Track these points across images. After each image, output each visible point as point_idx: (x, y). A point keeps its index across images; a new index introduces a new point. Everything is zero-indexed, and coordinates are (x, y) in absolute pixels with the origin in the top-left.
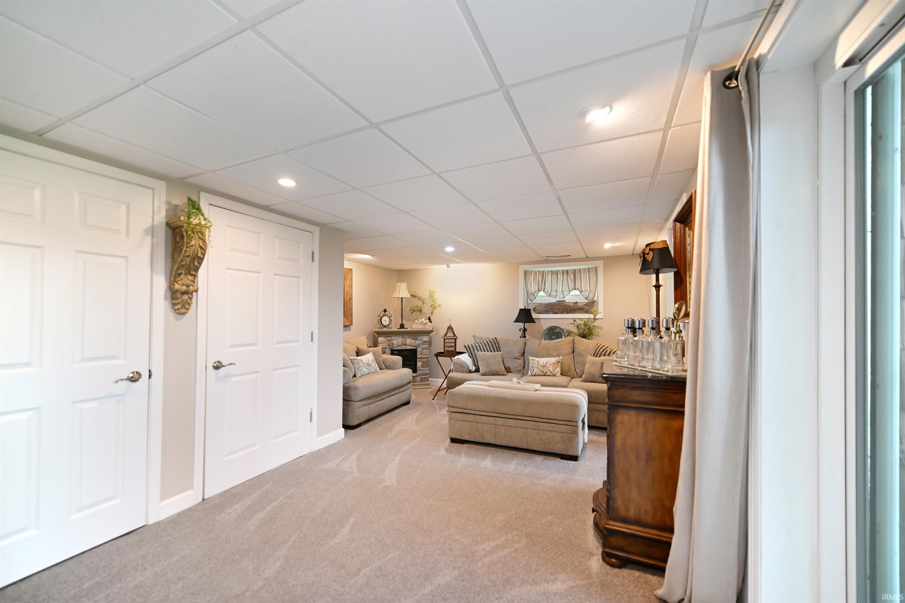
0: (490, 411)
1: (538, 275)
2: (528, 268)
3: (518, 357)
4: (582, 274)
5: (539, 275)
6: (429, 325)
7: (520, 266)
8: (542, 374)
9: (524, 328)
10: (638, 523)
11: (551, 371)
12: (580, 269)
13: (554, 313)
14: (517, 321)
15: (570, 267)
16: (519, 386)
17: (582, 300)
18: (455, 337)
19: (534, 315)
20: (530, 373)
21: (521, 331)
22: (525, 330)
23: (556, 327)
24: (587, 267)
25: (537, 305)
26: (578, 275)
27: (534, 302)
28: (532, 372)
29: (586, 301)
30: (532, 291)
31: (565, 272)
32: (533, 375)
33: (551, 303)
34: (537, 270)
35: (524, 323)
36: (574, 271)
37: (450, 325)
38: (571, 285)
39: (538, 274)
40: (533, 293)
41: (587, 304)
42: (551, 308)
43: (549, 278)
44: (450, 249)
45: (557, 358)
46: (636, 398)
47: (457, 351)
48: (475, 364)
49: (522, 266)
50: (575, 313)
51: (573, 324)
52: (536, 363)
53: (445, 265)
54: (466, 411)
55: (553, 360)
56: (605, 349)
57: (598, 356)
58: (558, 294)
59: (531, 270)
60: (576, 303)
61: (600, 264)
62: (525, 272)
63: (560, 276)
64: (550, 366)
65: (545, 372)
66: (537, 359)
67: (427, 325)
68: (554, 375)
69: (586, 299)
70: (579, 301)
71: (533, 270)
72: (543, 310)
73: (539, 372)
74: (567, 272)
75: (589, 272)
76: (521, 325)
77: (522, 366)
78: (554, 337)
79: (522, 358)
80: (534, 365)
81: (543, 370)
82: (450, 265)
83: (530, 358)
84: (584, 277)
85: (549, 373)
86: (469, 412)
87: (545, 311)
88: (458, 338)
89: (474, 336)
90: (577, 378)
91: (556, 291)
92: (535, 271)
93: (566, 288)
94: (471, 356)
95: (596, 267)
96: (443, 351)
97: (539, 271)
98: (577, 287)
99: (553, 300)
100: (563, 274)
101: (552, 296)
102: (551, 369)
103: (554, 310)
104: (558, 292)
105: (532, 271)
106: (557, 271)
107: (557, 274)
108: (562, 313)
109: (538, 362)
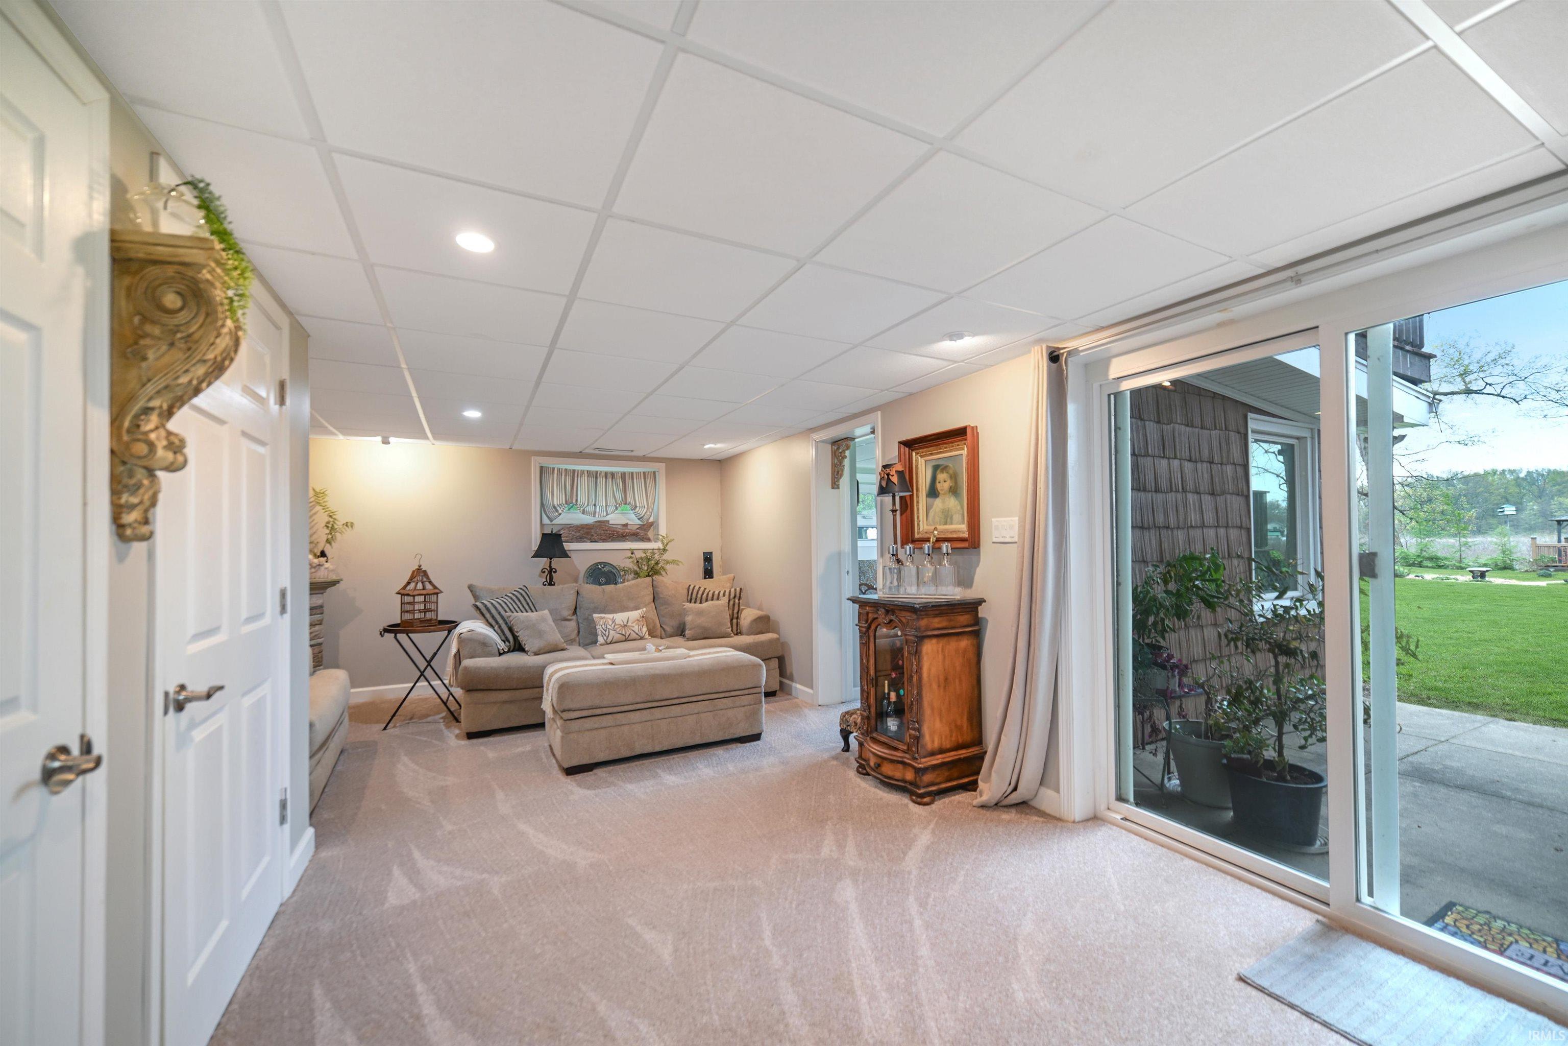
0: (641, 700)
1: (563, 477)
2: (548, 462)
3: (569, 617)
4: (635, 480)
5: (566, 476)
6: (326, 568)
7: (533, 458)
8: (623, 638)
9: (550, 566)
10: (942, 751)
11: (637, 632)
12: (632, 473)
13: (591, 542)
14: (537, 555)
15: (617, 469)
16: (658, 654)
17: (632, 520)
18: (436, 591)
19: (567, 546)
20: (601, 639)
21: (544, 572)
22: (551, 571)
23: (605, 564)
24: (641, 470)
25: (562, 527)
26: (629, 482)
27: (555, 522)
28: (605, 638)
29: (639, 522)
30: (555, 503)
31: (609, 476)
32: (608, 642)
33: (587, 525)
34: (564, 467)
35: (551, 559)
36: (623, 475)
37: (420, 566)
38: (619, 496)
39: (563, 474)
40: (556, 506)
41: (642, 527)
42: (588, 533)
43: (583, 485)
44: (473, 414)
45: (639, 611)
46: (937, 626)
47: (439, 619)
48: (506, 638)
49: (536, 458)
50: (624, 541)
51: (631, 558)
52: (610, 623)
53: (379, 439)
54: (598, 711)
55: (635, 614)
56: (704, 591)
57: (698, 601)
58: (597, 510)
59: (551, 466)
60: (626, 525)
61: (661, 467)
62: (542, 468)
63: (601, 481)
64: (634, 624)
65: (627, 635)
66: (610, 616)
67: (322, 568)
68: (642, 638)
69: (639, 519)
70: (630, 523)
71: (556, 466)
72: (574, 535)
73: (617, 637)
74: (613, 474)
75: (645, 478)
76: (543, 562)
77: (576, 632)
78: (603, 580)
79: (574, 617)
80: (608, 627)
81: (624, 633)
82: (392, 439)
83: (595, 615)
84: (639, 485)
85: (634, 636)
86: (605, 711)
87: (577, 538)
88: (441, 592)
89: (471, 588)
90: (667, 637)
91: (595, 505)
92: (559, 470)
93: (611, 501)
94: (493, 623)
95: (654, 473)
96: (399, 622)
97: (566, 470)
98: (629, 500)
99: (588, 520)
100: (606, 478)
101: (588, 513)
102: (636, 628)
103: (593, 536)
104: (598, 507)
105: (554, 469)
106: (597, 472)
107: (596, 478)
108: (604, 541)
109: (614, 621)
